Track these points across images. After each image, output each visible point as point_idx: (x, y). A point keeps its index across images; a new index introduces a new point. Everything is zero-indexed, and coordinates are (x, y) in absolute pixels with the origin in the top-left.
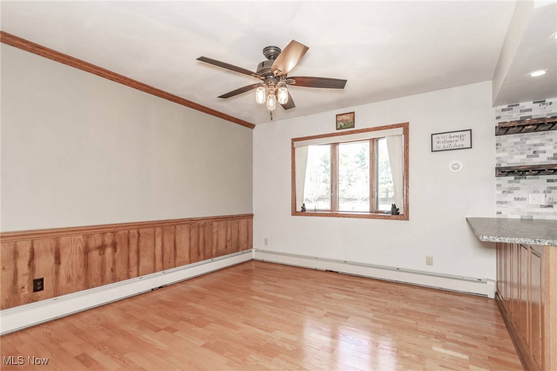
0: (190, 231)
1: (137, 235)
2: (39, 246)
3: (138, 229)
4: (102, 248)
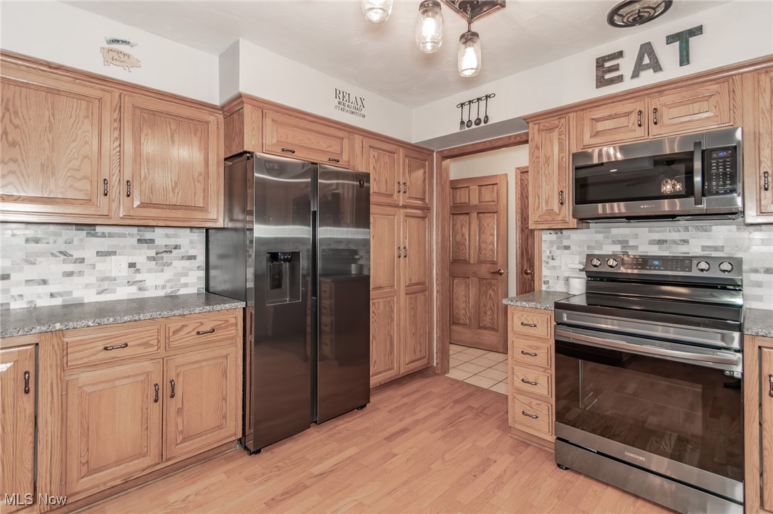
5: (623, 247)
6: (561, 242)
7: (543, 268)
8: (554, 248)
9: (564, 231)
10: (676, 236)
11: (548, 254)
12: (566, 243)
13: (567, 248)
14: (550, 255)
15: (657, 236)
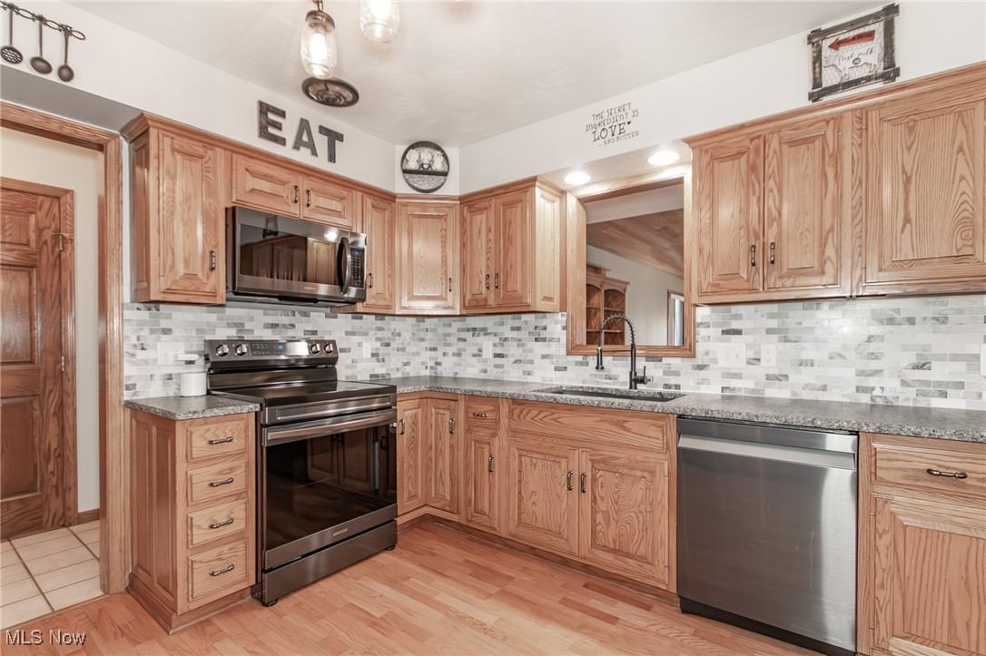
5: (239, 331)
6: (157, 323)
7: (126, 366)
8: (145, 332)
9: (161, 306)
10: (285, 320)
11: (134, 341)
12: (164, 324)
13: (167, 331)
14: (137, 343)
15: (271, 320)
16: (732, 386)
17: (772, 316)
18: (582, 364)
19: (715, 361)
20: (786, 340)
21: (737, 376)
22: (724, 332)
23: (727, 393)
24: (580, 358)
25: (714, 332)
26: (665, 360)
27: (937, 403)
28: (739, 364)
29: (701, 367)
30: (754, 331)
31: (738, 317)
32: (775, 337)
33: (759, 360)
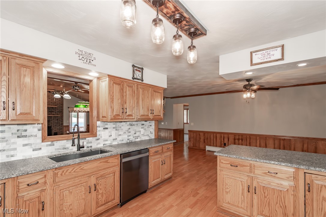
0: (275, 141)
1: (249, 138)
2: (225, 136)
3: (250, 136)
4: (239, 139)
16: (105, 143)
17: (114, 124)
18: (50, 145)
19: (101, 137)
20: (116, 130)
21: (107, 140)
22: (104, 129)
23: (105, 146)
24: (50, 143)
25: (101, 129)
26: (87, 139)
27: (137, 140)
28: (107, 137)
29: (98, 139)
30: (111, 128)
31: (107, 124)
32: (114, 129)
33: (111, 135)
